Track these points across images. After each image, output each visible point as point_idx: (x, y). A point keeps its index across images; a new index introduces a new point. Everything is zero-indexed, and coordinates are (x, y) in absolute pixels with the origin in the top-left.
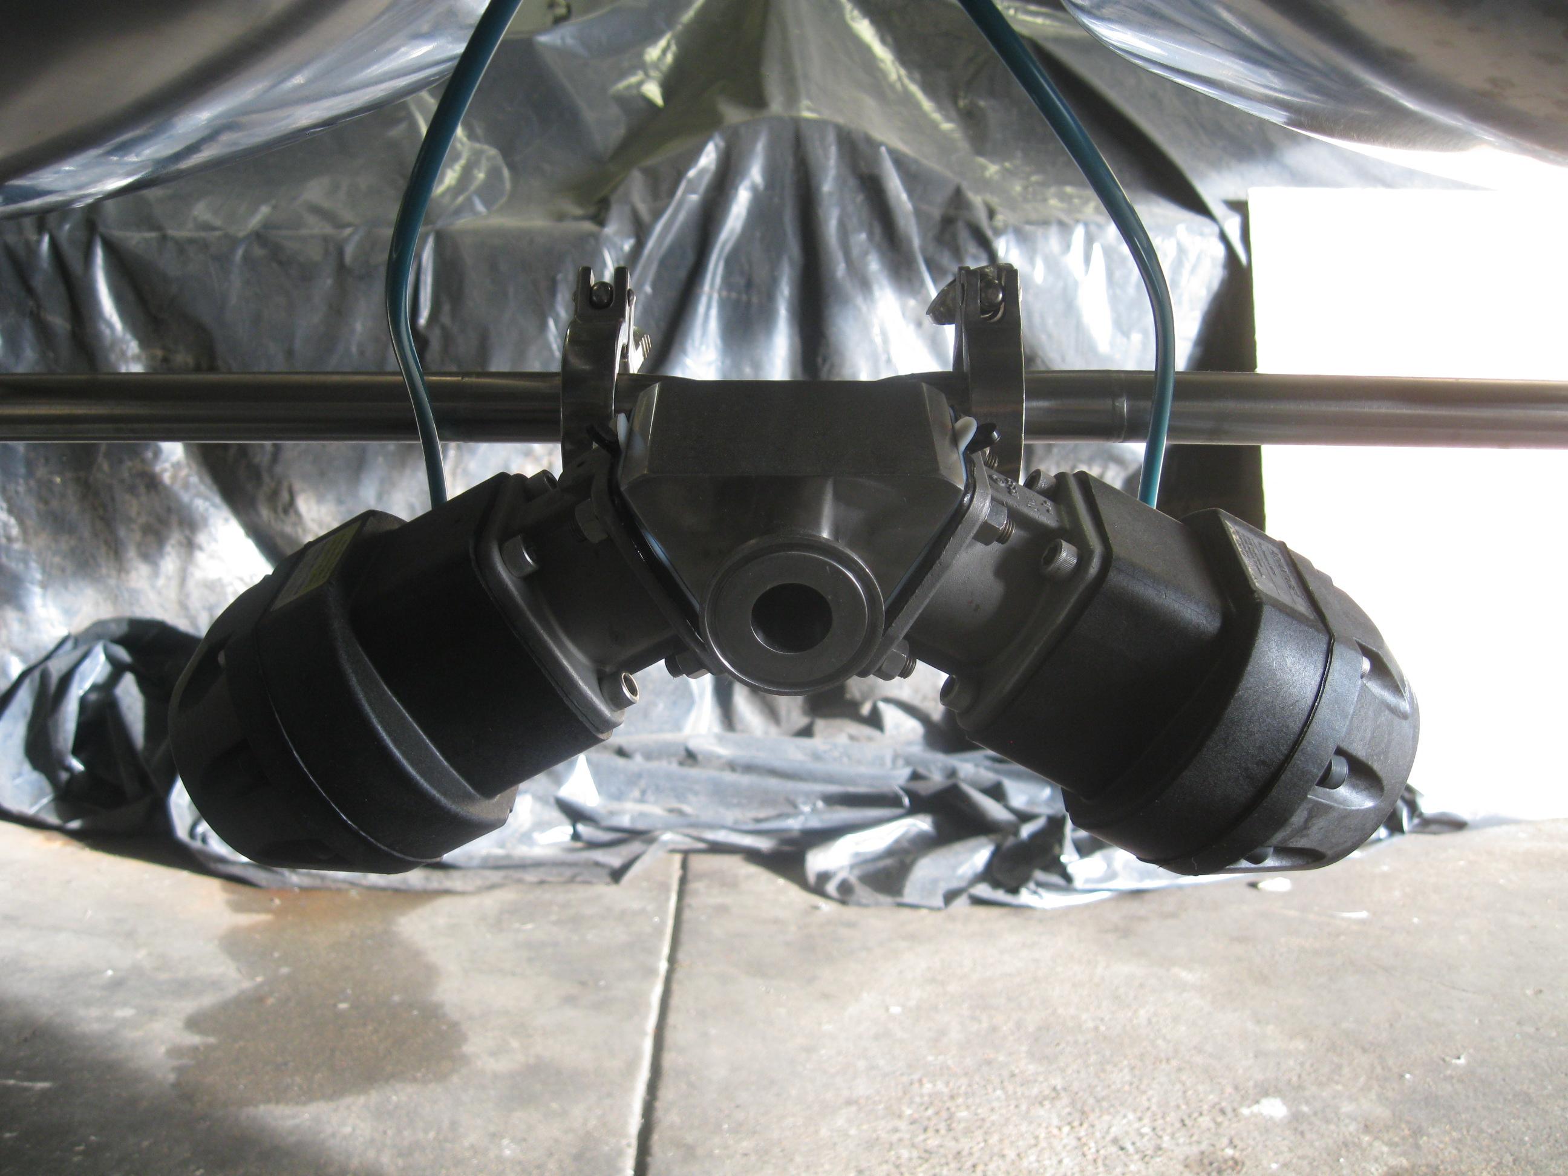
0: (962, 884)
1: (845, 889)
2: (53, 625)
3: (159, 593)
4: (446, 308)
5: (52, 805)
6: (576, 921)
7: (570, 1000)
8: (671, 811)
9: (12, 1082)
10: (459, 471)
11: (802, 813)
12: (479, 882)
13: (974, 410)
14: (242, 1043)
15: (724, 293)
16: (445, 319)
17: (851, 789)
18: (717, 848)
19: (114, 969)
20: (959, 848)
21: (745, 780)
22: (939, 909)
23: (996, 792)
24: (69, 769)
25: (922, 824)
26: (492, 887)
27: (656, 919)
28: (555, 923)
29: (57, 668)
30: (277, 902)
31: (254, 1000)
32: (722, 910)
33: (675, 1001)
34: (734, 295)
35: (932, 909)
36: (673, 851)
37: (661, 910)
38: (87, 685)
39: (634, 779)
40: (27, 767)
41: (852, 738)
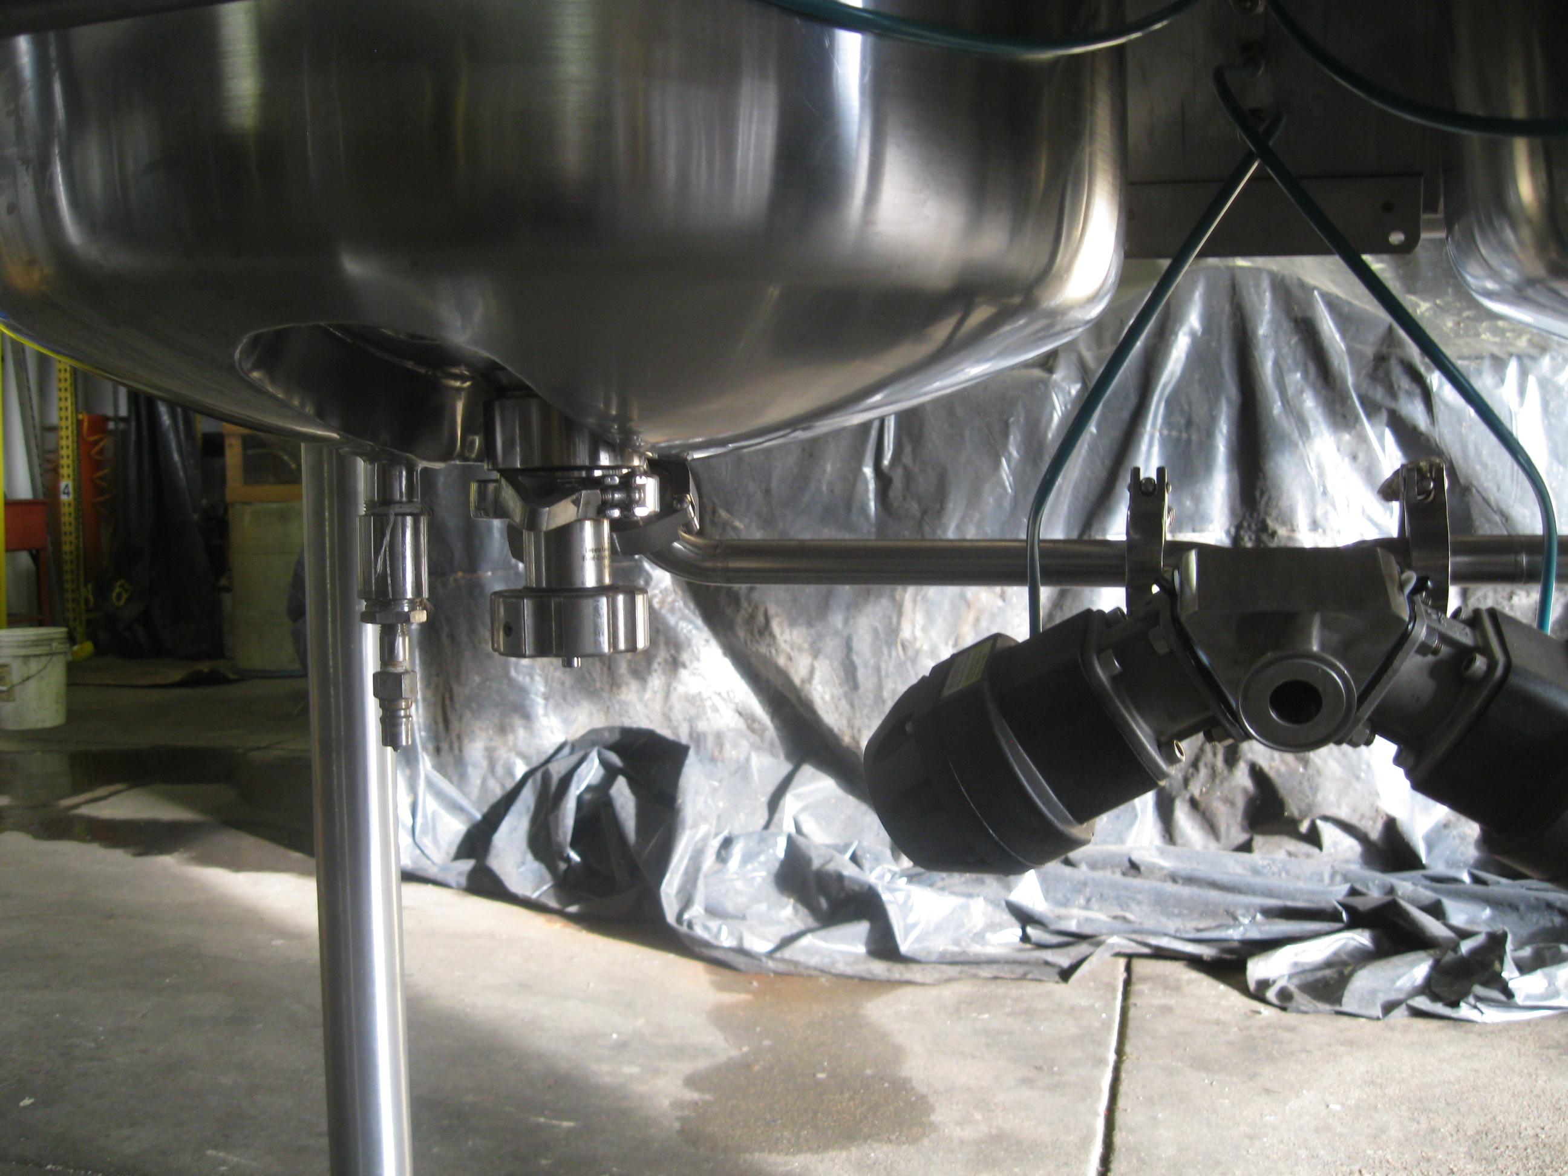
0: (1402, 996)
1: (1285, 996)
2: (552, 732)
3: (646, 706)
4: (908, 449)
5: (551, 891)
6: (1029, 1014)
7: (1027, 1082)
8: (1115, 918)
9: (542, 1120)
10: (919, 598)
11: (1241, 924)
12: (937, 976)
13: (1414, 564)
14: (735, 1102)
15: (1165, 432)
16: (907, 459)
17: (1290, 903)
18: (1160, 954)
19: (619, 1033)
20: (1397, 961)
21: (1186, 891)
22: (1378, 1019)
23: (1436, 910)
24: (568, 859)
25: (1361, 938)
26: (949, 980)
27: (1104, 1015)
28: (1008, 1015)
29: (557, 769)
30: (755, 984)
31: (743, 1066)
32: (1167, 1010)
33: (1123, 1088)
34: (1174, 433)
35: (1370, 1018)
36: (1118, 955)
37: (1108, 1006)
38: (583, 787)
39: (1080, 887)
40: (529, 857)
41: (1290, 854)
